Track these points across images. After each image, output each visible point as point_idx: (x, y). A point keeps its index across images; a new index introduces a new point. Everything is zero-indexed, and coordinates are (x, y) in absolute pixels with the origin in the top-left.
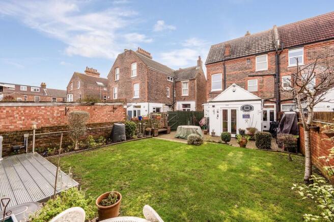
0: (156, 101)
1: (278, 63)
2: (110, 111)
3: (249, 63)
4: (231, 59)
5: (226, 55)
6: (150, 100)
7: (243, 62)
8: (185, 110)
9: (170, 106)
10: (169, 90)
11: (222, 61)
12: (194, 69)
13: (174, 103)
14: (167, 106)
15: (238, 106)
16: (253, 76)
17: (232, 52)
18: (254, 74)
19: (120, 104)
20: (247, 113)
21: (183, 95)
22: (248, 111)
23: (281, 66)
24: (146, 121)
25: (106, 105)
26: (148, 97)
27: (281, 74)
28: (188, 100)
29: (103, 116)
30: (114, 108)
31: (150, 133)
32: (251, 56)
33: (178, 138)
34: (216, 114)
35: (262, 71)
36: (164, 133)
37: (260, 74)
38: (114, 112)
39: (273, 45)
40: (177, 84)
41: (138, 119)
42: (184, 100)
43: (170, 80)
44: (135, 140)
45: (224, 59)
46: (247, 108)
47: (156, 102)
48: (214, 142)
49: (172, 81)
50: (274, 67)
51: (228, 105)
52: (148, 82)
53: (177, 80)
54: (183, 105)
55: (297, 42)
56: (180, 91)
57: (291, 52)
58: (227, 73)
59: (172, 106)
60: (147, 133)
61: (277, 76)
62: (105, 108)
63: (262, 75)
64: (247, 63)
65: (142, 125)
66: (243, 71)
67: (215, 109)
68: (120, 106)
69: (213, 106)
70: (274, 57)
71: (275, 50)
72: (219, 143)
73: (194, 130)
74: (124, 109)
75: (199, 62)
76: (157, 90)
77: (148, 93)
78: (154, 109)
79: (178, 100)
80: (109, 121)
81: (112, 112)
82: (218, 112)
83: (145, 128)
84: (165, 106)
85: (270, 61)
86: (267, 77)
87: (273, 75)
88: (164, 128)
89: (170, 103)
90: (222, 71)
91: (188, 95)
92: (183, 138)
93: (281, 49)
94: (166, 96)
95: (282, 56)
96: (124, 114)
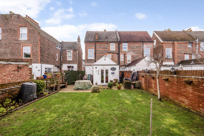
0: (47, 62)
1: (119, 48)
2: (14, 71)
3: (107, 46)
4: (99, 42)
5: (96, 39)
6: (42, 61)
7: (105, 45)
8: (69, 70)
9: (58, 67)
10: (57, 55)
11: (94, 42)
12: (75, 43)
13: (61, 65)
14: (56, 67)
15: (109, 68)
16: (109, 53)
17: (99, 38)
18: (110, 52)
19: (25, 63)
20: (113, 72)
21: (68, 59)
22: (114, 70)
23: (120, 50)
24: (49, 79)
25: (10, 64)
26: (41, 59)
27: (120, 53)
28: (72, 63)
29: (5, 76)
30: (19, 68)
31: (54, 89)
32: (108, 43)
33: (77, 89)
34: (98, 72)
35: (113, 51)
36: (64, 87)
37: (112, 52)
38: (18, 71)
39: (117, 39)
40: (64, 52)
41: (43, 77)
42: (69, 63)
43: (58, 48)
44: (46, 97)
45: (95, 41)
46: (113, 69)
47: (47, 64)
48: (104, 89)
49: (60, 49)
50: (118, 50)
51: (104, 67)
52: (41, 47)
53: (63, 49)
54: (68, 66)
55: (126, 41)
56: (66, 57)
57: (124, 44)
58: (97, 49)
59: (60, 67)
60: (52, 89)
61: (119, 54)
62: (7, 68)
63: (113, 53)
64: (106, 45)
65: (46, 82)
66: (105, 49)
67: (97, 69)
68: (25, 65)
69: (96, 68)
70: (117, 45)
71: (118, 42)
72: (107, 89)
73: (88, 83)
74: (29, 68)
75: (79, 39)
76: (48, 54)
77: (41, 55)
78: (46, 69)
79: (64, 63)
80: (12, 81)
81: (17, 72)
82: (99, 71)
83: (50, 85)
84: (55, 67)
85: (116, 47)
86: (115, 54)
87: (117, 53)
88: (62, 83)
89: (59, 65)
90: (94, 47)
91: (71, 60)
92: (81, 89)
93: (120, 42)
94: (55, 59)
95: (120, 45)
96: (29, 73)
